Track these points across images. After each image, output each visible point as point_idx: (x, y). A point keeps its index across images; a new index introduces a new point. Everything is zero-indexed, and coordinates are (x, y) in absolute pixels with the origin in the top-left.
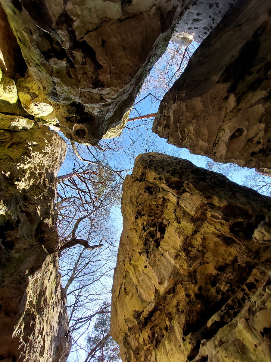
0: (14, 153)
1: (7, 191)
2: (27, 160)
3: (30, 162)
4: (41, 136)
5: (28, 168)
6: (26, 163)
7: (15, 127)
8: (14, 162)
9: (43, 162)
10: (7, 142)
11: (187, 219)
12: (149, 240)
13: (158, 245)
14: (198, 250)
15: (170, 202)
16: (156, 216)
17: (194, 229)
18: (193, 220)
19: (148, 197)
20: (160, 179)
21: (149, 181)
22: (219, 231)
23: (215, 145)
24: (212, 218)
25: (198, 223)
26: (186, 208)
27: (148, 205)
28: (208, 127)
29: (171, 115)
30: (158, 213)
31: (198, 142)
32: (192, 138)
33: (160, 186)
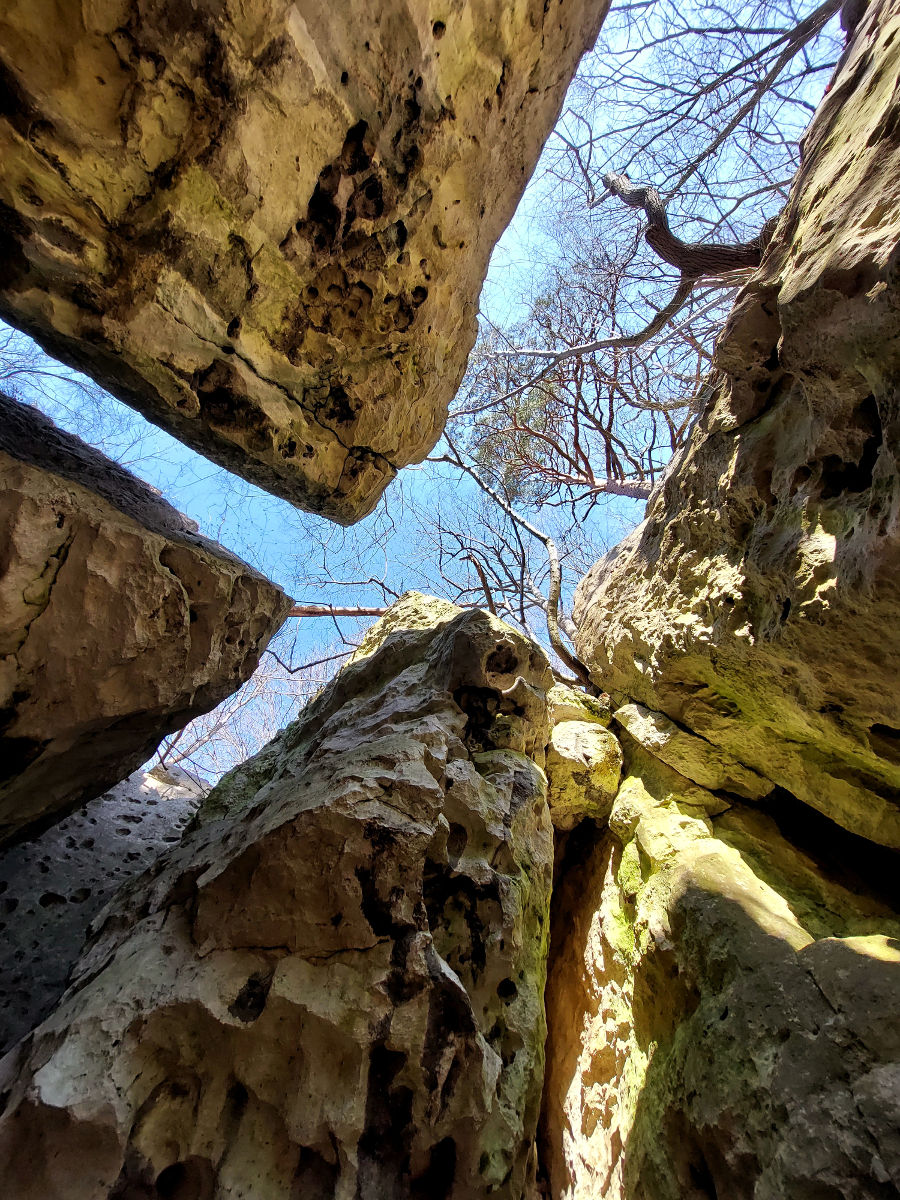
0: (700, 667)
1: (772, 588)
2: (679, 637)
3: (675, 626)
4: (617, 671)
5: (688, 610)
6: (685, 630)
7: (660, 729)
8: (711, 648)
9: (647, 604)
10: (701, 699)
11: (197, 255)
12: (392, 172)
13: (357, 137)
14: (160, 63)
15: (270, 331)
16: (338, 281)
17: (166, 195)
18: (169, 243)
19: (356, 377)
20: (291, 448)
21: (334, 443)
22: (43, 152)
23: (62, 553)
24: (82, 233)
25: (146, 224)
26: (199, 303)
27: (364, 337)
28: (83, 624)
29: (215, 655)
30: (329, 289)
31: (121, 580)
32: (144, 598)
33: (298, 415)
